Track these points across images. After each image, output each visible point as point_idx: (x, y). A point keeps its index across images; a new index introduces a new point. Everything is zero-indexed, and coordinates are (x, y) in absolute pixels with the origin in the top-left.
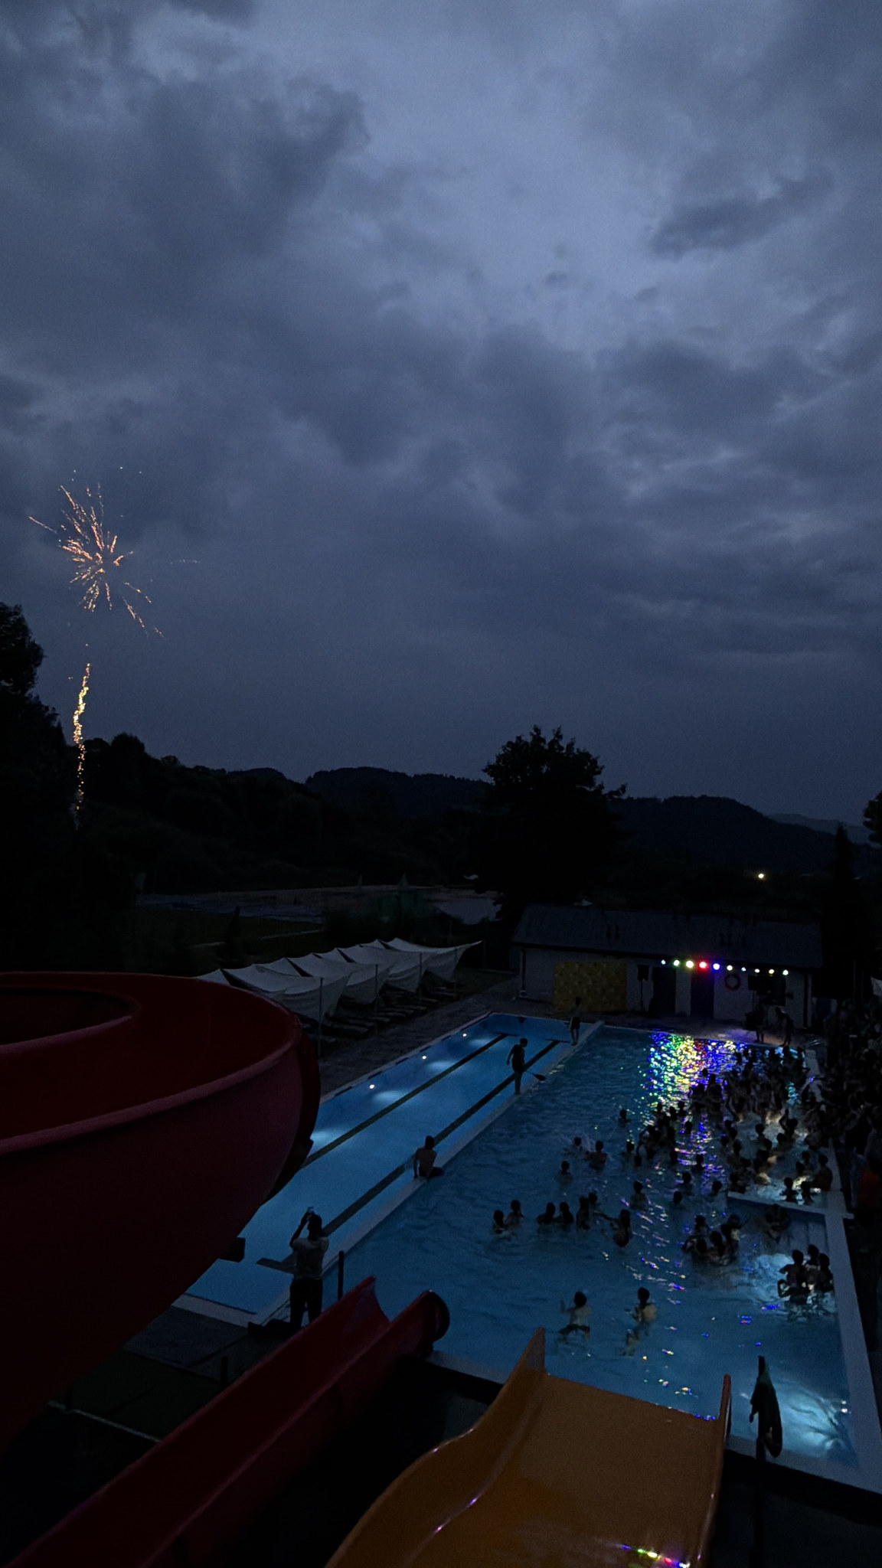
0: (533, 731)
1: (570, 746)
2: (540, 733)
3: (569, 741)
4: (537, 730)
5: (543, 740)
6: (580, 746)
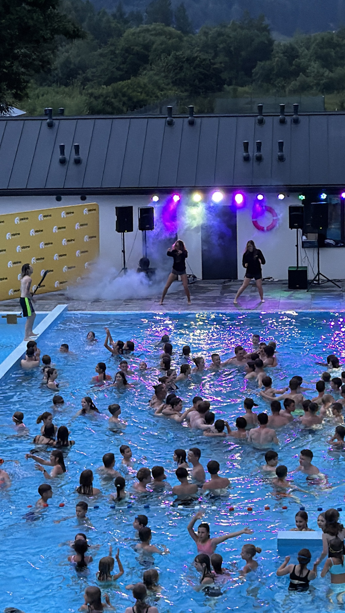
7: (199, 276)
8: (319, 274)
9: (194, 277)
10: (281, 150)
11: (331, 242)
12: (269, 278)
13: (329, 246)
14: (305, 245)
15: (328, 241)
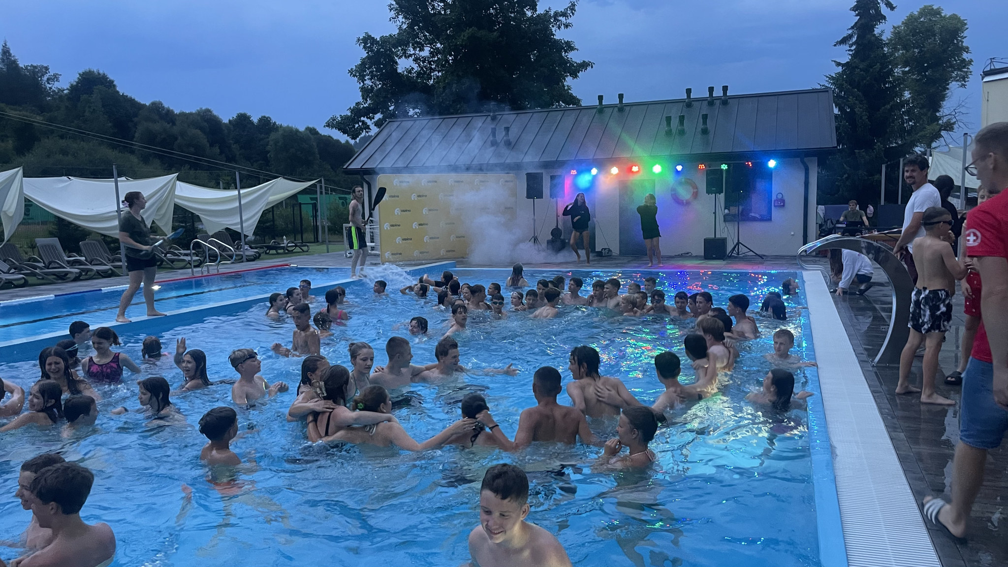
7: (616, 250)
8: (738, 243)
9: (610, 250)
10: (705, 123)
11: (757, 216)
12: (688, 253)
13: (754, 219)
14: (726, 219)
15: (753, 214)
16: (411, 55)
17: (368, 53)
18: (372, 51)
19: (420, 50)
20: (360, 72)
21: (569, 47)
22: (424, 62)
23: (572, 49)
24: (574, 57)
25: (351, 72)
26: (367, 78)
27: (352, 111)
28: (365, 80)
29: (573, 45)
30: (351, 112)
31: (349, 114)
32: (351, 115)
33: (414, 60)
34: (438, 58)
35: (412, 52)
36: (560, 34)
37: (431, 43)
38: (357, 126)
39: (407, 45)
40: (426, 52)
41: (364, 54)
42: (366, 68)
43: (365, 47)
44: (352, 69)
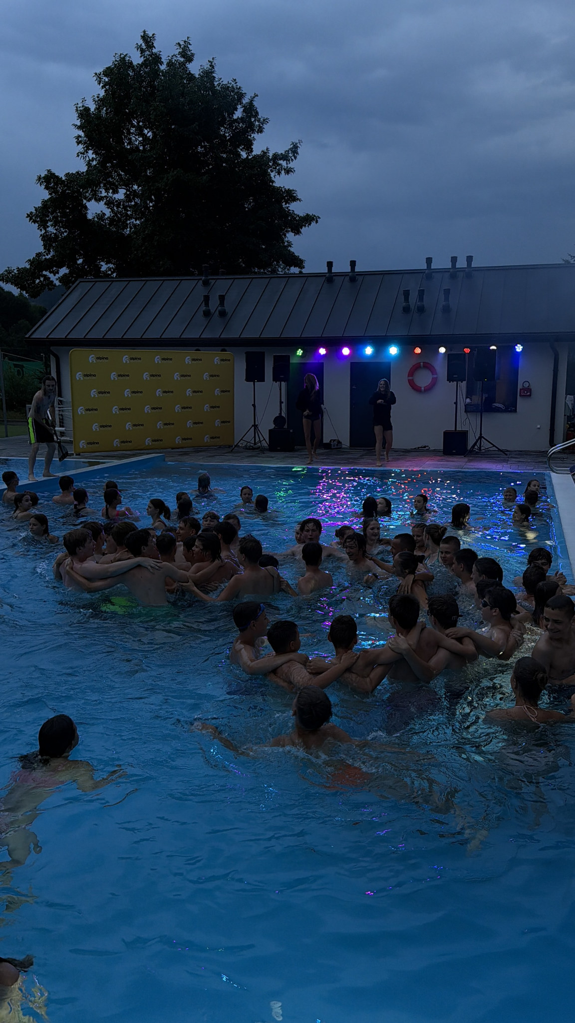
0: (141, 42)
1: (208, 74)
2: (152, 46)
3: (207, 66)
4: (148, 40)
5: (157, 59)
6: (223, 77)
7: (346, 442)
8: (481, 437)
9: (339, 442)
10: (447, 298)
11: (501, 406)
12: (425, 447)
13: (498, 410)
14: (468, 409)
15: (497, 405)
16: (101, 199)
17: (50, 194)
18: (56, 192)
19: (114, 193)
20: (40, 216)
21: (291, 196)
22: (118, 207)
23: (295, 199)
24: (297, 209)
25: (30, 216)
26: (49, 224)
27: (31, 262)
28: (48, 227)
29: (295, 195)
30: (31, 265)
31: (28, 267)
32: (30, 268)
33: (105, 204)
34: (136, 203)
35: (104, 194)
36: (280, 181)
37: (127, 184)
38: (37, 281)
39: (98, 185)
40: (121, 195)
41: (46, 195)
42: (49, 212)
43: (47, 188)
44: (31, 213)
